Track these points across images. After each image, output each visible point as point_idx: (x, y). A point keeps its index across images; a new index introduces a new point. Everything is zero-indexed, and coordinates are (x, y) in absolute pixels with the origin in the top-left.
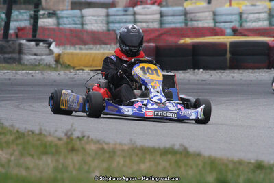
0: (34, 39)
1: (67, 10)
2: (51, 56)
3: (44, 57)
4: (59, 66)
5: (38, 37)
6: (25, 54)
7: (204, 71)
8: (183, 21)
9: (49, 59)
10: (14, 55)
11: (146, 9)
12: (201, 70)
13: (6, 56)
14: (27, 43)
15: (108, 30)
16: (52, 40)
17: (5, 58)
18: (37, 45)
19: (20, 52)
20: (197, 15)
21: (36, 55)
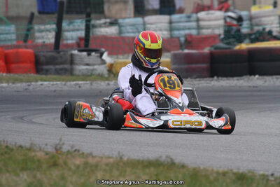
0: (87, 48)
1: (130, 18)
2: (103, 66)
3: (96, 67)
4: (112, 76)
5: (91, 47)
6: (77, 64)
7: (261, 77)
8: (249, 26)
9: (102, 69)
10: (66, 66)
11: (210, 16)
12: (257, 76)
13: (58, 67)
14: (79, 53)
15: (172, 37)
16: (103, 50)
17: (56, 70)
18: (89, 55)
19: (72, 62)
20: (263, 19)
21: (87, 65)
